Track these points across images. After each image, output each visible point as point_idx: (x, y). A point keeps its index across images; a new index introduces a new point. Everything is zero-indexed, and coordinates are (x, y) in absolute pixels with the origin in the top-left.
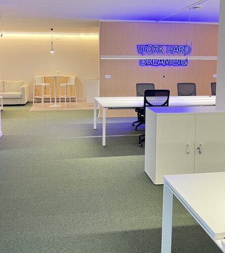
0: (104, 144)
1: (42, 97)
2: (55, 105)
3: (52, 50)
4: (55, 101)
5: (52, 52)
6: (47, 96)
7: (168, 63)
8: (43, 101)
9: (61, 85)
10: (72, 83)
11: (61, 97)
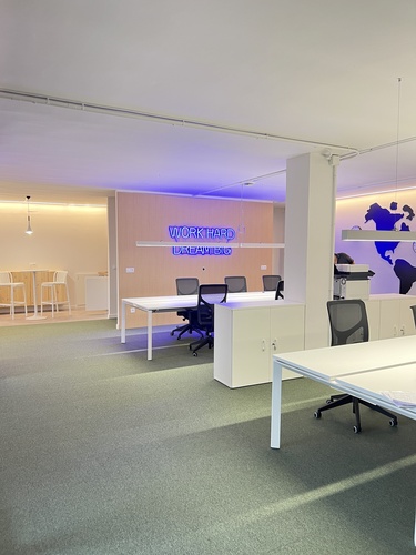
0: (150, 358)
1: (12, 305)
2: (35, 317)
3: (29, 229)
4: (36, 310)
5: (29, 233)
6: (19, 303)
7: (209, 252)
8: (13, 310)
9: (44, 284)
10: (62, 280)
11: (42, 303)
